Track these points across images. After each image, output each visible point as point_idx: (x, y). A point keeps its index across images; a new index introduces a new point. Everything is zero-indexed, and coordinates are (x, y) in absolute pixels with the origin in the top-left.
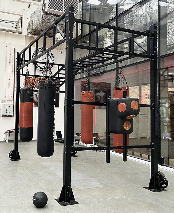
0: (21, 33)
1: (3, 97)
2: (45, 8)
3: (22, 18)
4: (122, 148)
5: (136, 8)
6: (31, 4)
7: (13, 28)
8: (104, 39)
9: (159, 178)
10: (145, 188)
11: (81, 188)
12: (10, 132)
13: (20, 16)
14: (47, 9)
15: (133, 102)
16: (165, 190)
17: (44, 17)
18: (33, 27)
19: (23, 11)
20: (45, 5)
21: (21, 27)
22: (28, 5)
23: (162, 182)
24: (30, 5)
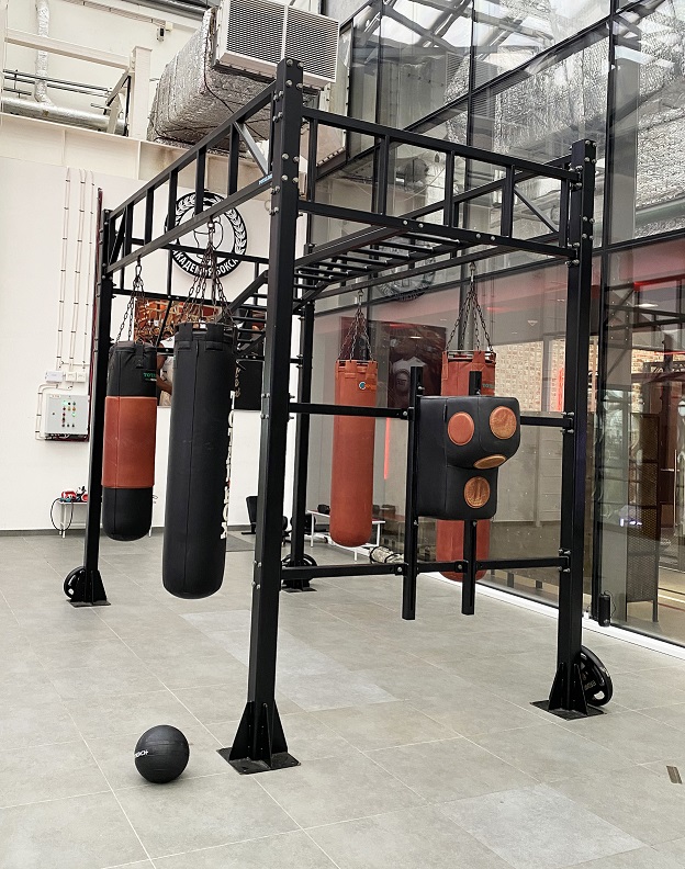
0: (125, 132)
1: (53, 369)
2: (214, 46)
3: (129, 77)
4: (460, 567)
5: (539, 68)
6: (168, 26)
7: (96, 113)
8: (427, 170)
9: (583, 671)
10: (535, 704)
11: (316, 708)
12: (75, 498)
13: (124, 71)
14: (222, 51)
15: (498, 414)
16: (602, 713)
17: (210, 80)
18: (171, 114)
19: (134, 52)
20: (215, 35)
21: (125, 111)
22: (156, 29)
23: (593, 684)
24: (162, 30)
